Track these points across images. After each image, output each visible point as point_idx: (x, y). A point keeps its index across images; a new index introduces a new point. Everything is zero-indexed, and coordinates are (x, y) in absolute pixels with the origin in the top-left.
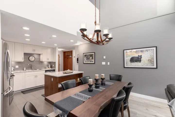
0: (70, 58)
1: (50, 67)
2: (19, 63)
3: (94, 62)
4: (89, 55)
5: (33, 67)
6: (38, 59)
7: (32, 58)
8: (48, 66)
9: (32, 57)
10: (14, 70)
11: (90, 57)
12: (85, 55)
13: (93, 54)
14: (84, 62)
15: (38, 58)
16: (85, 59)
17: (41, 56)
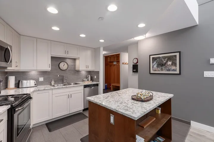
0: (114, 65)
1: (90, 80)
2: (43, 73)
3: (178, 72)
4: (164, 58)
5: (66, 79)
6: (73, 67)
7: (63, 66)
8: (87, 78)
9: (64, 63)
10: (35, 85)
11: (167, 62)
12: (153, 58)
13: (176, 56)
14: (152, 72)
15: (72, 65)
16: (155, 66)
17: (77, 62)
